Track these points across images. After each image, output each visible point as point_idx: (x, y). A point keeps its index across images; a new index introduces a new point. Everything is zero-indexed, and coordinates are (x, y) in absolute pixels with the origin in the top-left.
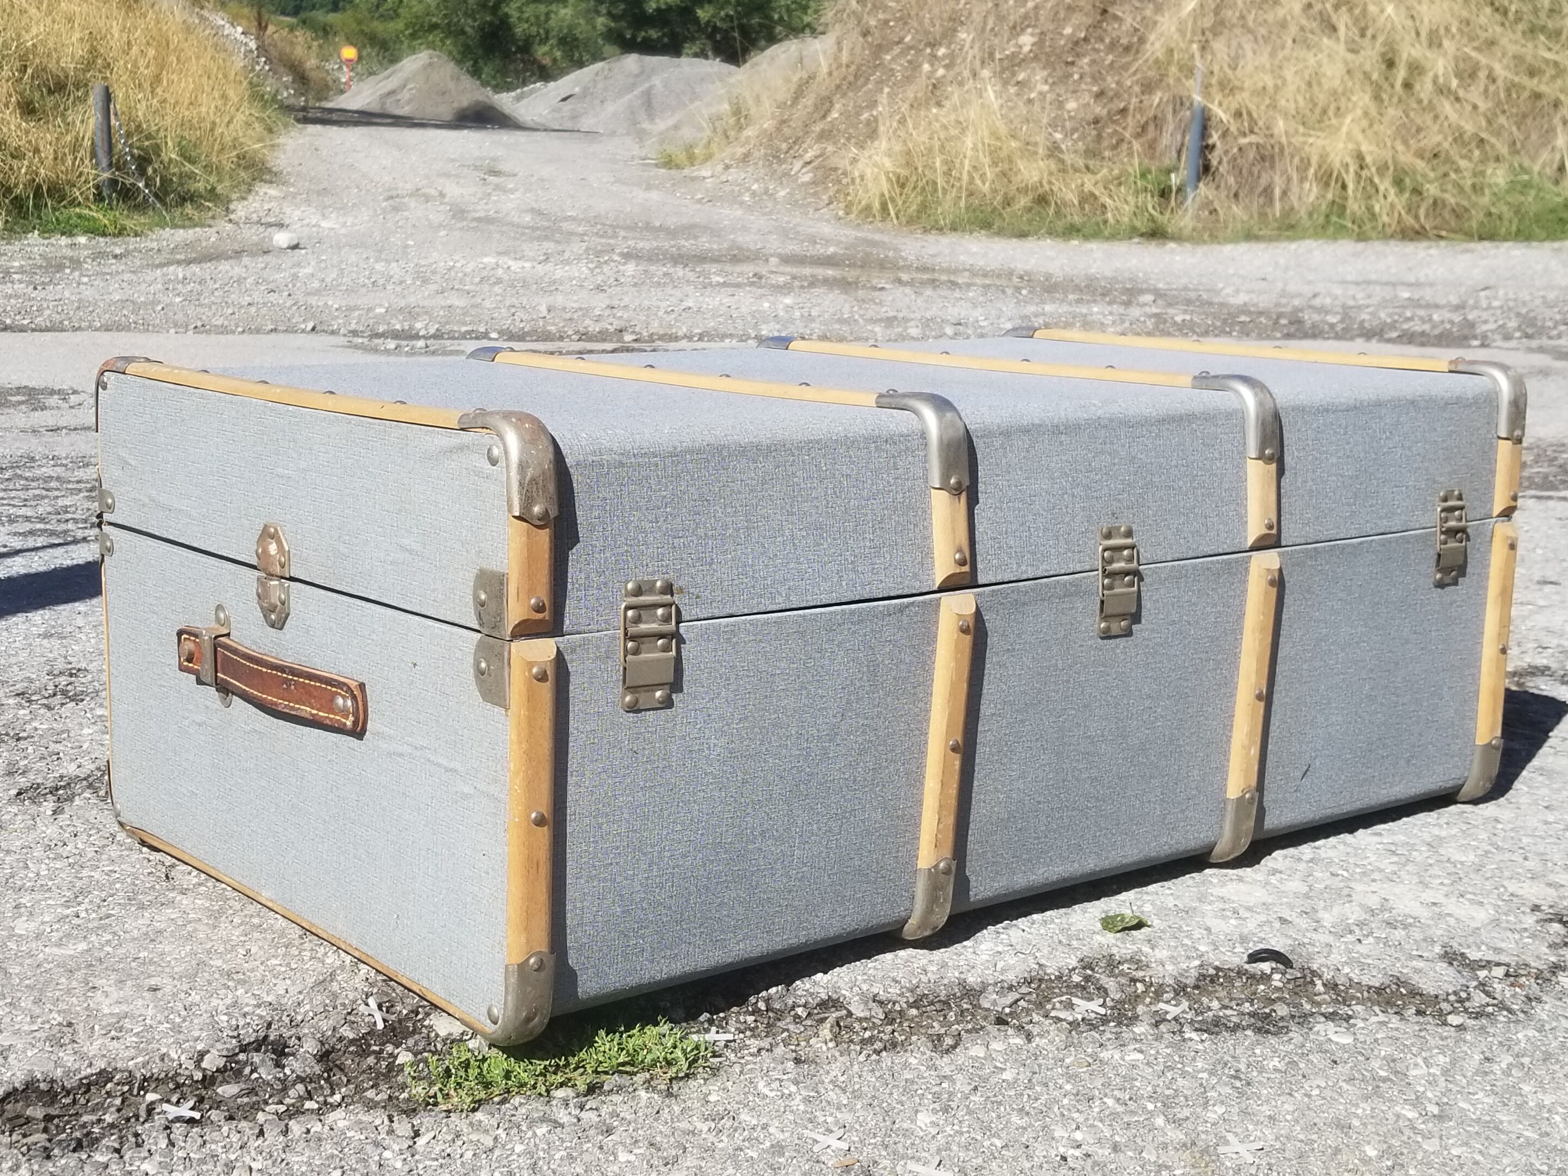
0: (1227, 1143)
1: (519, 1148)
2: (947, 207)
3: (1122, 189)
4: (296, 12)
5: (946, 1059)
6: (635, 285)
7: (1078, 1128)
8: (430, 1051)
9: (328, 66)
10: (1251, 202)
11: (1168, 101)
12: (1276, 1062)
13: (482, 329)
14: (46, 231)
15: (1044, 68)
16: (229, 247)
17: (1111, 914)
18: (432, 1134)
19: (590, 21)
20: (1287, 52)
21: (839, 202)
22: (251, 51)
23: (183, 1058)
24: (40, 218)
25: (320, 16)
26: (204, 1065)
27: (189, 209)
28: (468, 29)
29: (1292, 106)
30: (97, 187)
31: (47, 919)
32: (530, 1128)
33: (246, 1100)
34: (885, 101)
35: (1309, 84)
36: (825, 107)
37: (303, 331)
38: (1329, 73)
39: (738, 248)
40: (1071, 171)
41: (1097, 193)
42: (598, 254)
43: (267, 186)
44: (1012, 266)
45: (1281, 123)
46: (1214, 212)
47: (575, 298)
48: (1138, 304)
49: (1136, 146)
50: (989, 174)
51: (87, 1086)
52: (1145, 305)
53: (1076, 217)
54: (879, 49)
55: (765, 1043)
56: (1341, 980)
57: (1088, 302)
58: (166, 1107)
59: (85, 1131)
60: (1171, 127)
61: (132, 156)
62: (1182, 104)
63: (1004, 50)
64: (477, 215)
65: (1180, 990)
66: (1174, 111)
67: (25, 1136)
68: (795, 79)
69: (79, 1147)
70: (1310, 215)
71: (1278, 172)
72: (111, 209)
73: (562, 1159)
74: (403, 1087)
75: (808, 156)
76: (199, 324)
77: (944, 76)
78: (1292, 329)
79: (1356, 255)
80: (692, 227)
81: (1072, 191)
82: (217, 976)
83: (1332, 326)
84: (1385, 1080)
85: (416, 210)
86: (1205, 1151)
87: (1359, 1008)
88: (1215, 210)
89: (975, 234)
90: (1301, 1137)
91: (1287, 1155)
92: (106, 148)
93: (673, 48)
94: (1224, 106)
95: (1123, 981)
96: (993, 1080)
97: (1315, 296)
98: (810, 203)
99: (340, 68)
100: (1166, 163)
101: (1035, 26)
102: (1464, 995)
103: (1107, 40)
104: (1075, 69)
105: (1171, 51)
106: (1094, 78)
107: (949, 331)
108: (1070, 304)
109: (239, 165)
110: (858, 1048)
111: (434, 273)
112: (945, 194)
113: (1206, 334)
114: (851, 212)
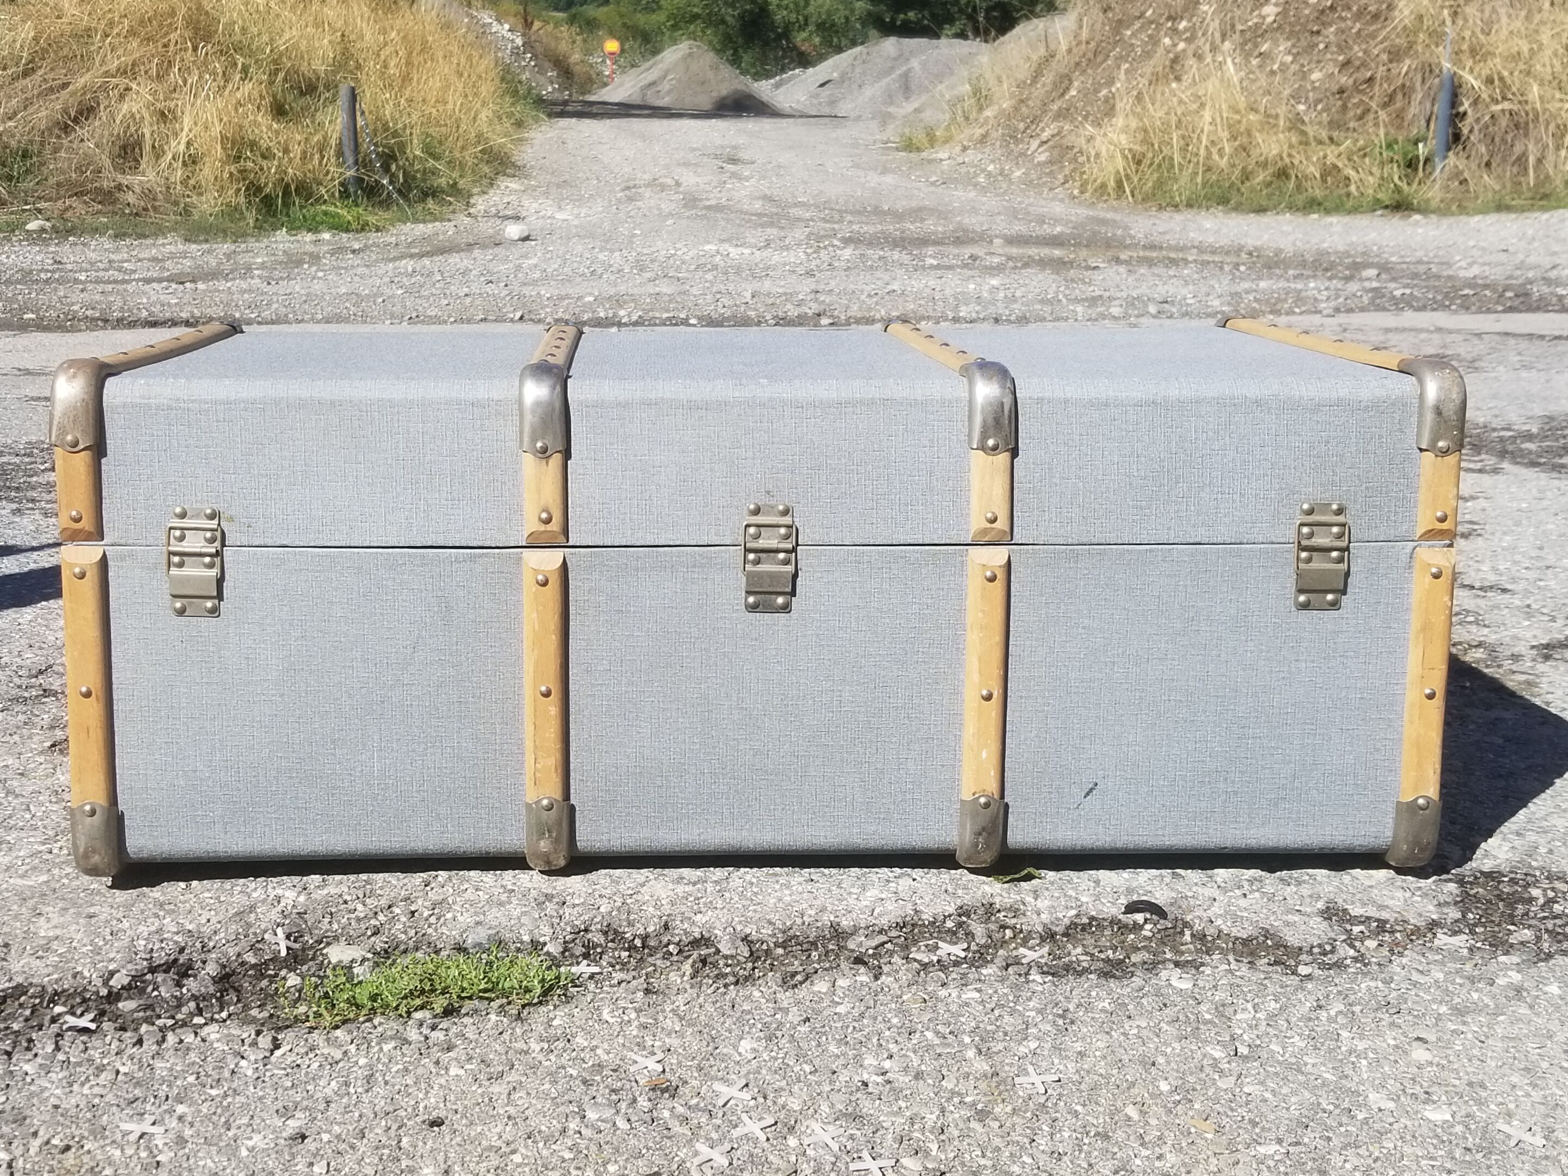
0: (1027, 1074)
1: (362, 1061)
2: (1182, 185)
3: (1367, 160)
4: (567, 7)
5: (789, 993)
6: (847, 269)
7: (890, 1057)
8: (318, 976)
9: (592, 60)
10: (1504, 171)
11: (1416, 69)
12: (1107, 1003)
13: (683, 316)
14: (293, 228)
15: (1288, 39)
16: (463, 240)
18: (289, 1047)
21: (1074, 181)
22: (518, 48)
23: (94, 976)
24: (288, 215)
25: (589, 11)
26: (111, 983)
27: (430, 203)
28: (728, 18)
29: (1548, 71)
30: (343, 185)
31: (22, 854)
32: (379, 1044)
33: (141, 1014)
34: (1123, 78)
36: (1064, 85)
37: (512, 320)
39: (964, 231)
40: (1314, 144)
41: (1340, 165)
42: (820, 239)
43: (509, 179)
45: (1535, 88)
46: (1464, 182)
47: (782, 283)
48: (1359, 279)
49: (1383, 115)
50: (1227, 149)
51: (4, 998)
52: (1368, 279)
53: (1317, 191)
54: (1120, 25)
55: (629, 976)
56: (1211, 931)
57: (1308, 277)
58: (68, 1017)
60: (1419, 96)
61: (377, 154)
62: (1431, 71)
63: (1247, 21)
64: (708, 203)
65: (1047, 937)
66: (1423, 80)
68: (1035, 57)
71: (1532, 141)
72: (357, 205)
73: (397, 1072)
75: (1045, 135)
76: (414, 315)
77: (1184, 51)
78: (1517, 302)
80: (920, 209)
81: (1313, 163)
82: (151, 906)
83: (1561, 298)
84: (1206, 1022)
85: (650, 200)
86: (1003, 1081)
87: (1217, 957)
88: (1466, 180)
89: (1212, 210)
90: (1103, 1071)
92: (352, 147)
93: (932, 29)
94: (1475, 73)
95: (993, 927)
96: (826, 1013)
97: (1554, 267)
98: (1044, 183)
99: (604, 61)
100: (1414, 132)
102: (1328, 948)
103: (1355, 9)
104: (1320, 38)
105: (1420, 18)
106: (1339, 47)
107: (1153, 309)
108: (1288, 281)
109: (482, 160)
110: (712, 982)
111: (652, 261)
112: (1181, 170)
113: (1423, 308)
114: (1086, 191)
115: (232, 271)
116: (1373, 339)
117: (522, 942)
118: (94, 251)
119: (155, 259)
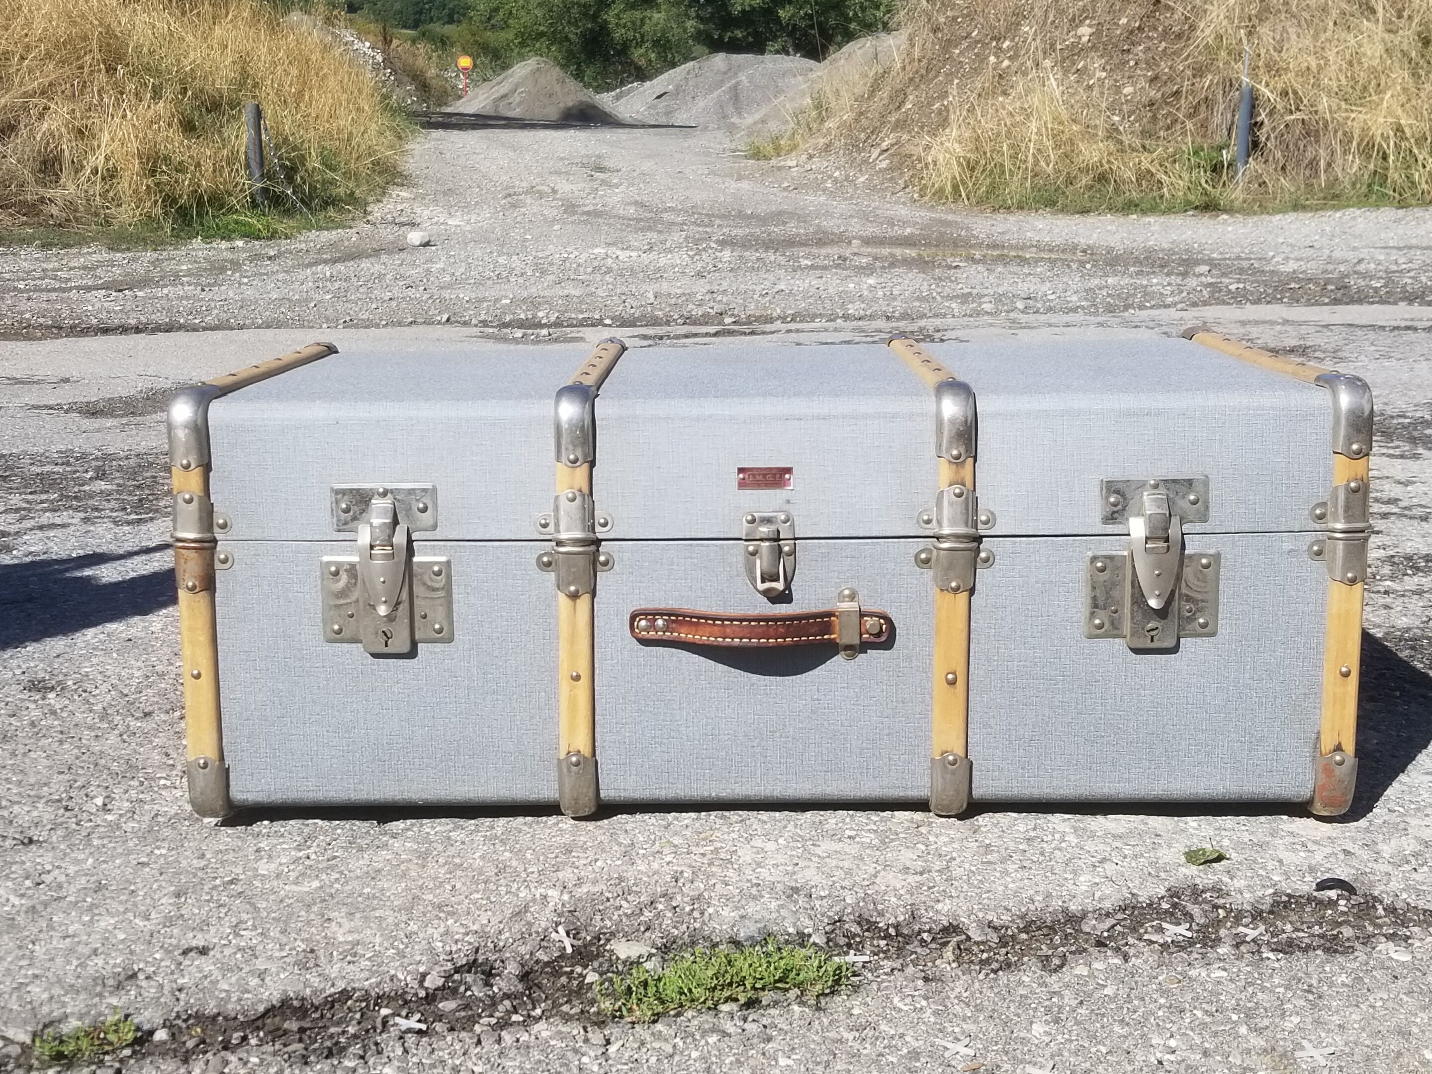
0: (1303, 1048)
1: (695, 1054)
2: (1014, 188)
3: (1177, 166)
4: (415, 26)
5: (1054, 977)
6: (732, 270)
7: (1172, 1036)
8: (613, 972)
9: (447, 75)
10: (1298, 174)
11: (1218, 83)
12: (1343, 977)
13: (597, 317)
14: (208, 238)
15: (1102, 56)
16: (369, 245)
17: (1194, 848)
18: (621, 1043)
19: (681, 24)
20: (1329, 34)
21: (914, 186)
22: (378, 64)
23: (409, 978)
24: (202, 224)
25: (437, 28)
26: (426, 984)
27: (331, 212)
28: (571, 36)
29: (1334, 84)
30: (252, 195)
31: (284, 861)
32: (703, 1037)
33: (463, 1014)
34: (955, 93)
35: (1351, 64)
36: (899, 99)
37: (439, 323)
38: (1369, 53)
39: (823, 232)
40: (1129, 151)
41: (1154, 170)
42: (697, 242)
43: (399, 188)
44: (1075, 241)
45: (1325, 100)
46: (1263, 184)
47: (679, 284)
48: (1194, 274)
49: (1189, 125)
50: (1052, 156)
51: (332, 1002)
52: (1201, 275)
53: (1134, 193)
54: (948, 45)
55: (897, 964)
56: (1399, 905)
57: (1148, 273)
58: (398, 1020)
59: (334, 1041)
60: (1222, 107)
61: (282, 166)
62: (1231, 85)
63: (1064, 41)
64: (586, 209)
65: (1257, 915)
66: (1224, 92)
67: (285, 1045)
68: (871, 73)
69: (330, 1055)
70: (1354, 184)
71: (1323, 146)
72: (264, 215)
73: (731, 1063)
74: (593, 1002)
75: (884, 145)
76: (348, 319)
77: (1009, 67)
78: (1340, 295)
79: (1397, 221)
80: (781, 213)
81: (1130, 169)
82: (430, 908)
83: (1376, 290)
85: (532, 206)
86: (1284, 1055)
87: (1416, 929)
88: (1264, 182)
89: (1040, 211)
90: (1367, 1042)
91: (1355, 1059)
92: (258, 160)
93: (757, 46)
94: (1271, 86)
95: (1207, 907)
96: (1096, 995)
97: (1360, 261)
98: (887, 188)
99: (458, 76)
100: (1218, 140)
101: (1093, 18)
103: (1160, 29)
104: (1131, 56)
105: (1220, 37)
106: (1147, 63)
107: (1020, 305)
108: (1132, 277)
109: (374, 171)
110: (978, 968)
111: (551, 264)
112: (1012, 176)
113: (1258, 301)
114: (926, 195)
115: (162, 278)
116: (1235, 331)
117: (789, 934)
118: (26, 260)
119: (85, 268)
